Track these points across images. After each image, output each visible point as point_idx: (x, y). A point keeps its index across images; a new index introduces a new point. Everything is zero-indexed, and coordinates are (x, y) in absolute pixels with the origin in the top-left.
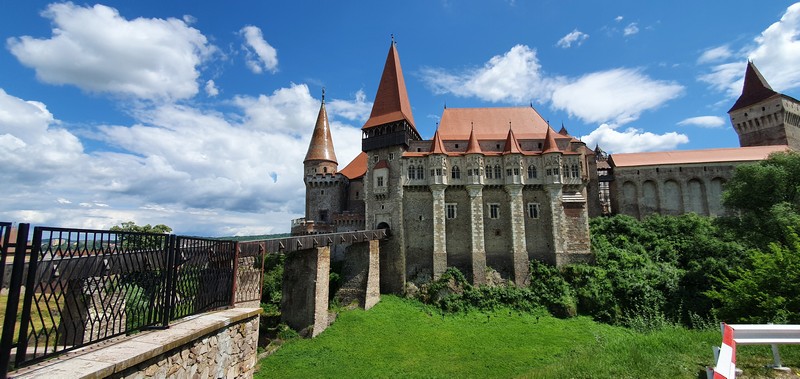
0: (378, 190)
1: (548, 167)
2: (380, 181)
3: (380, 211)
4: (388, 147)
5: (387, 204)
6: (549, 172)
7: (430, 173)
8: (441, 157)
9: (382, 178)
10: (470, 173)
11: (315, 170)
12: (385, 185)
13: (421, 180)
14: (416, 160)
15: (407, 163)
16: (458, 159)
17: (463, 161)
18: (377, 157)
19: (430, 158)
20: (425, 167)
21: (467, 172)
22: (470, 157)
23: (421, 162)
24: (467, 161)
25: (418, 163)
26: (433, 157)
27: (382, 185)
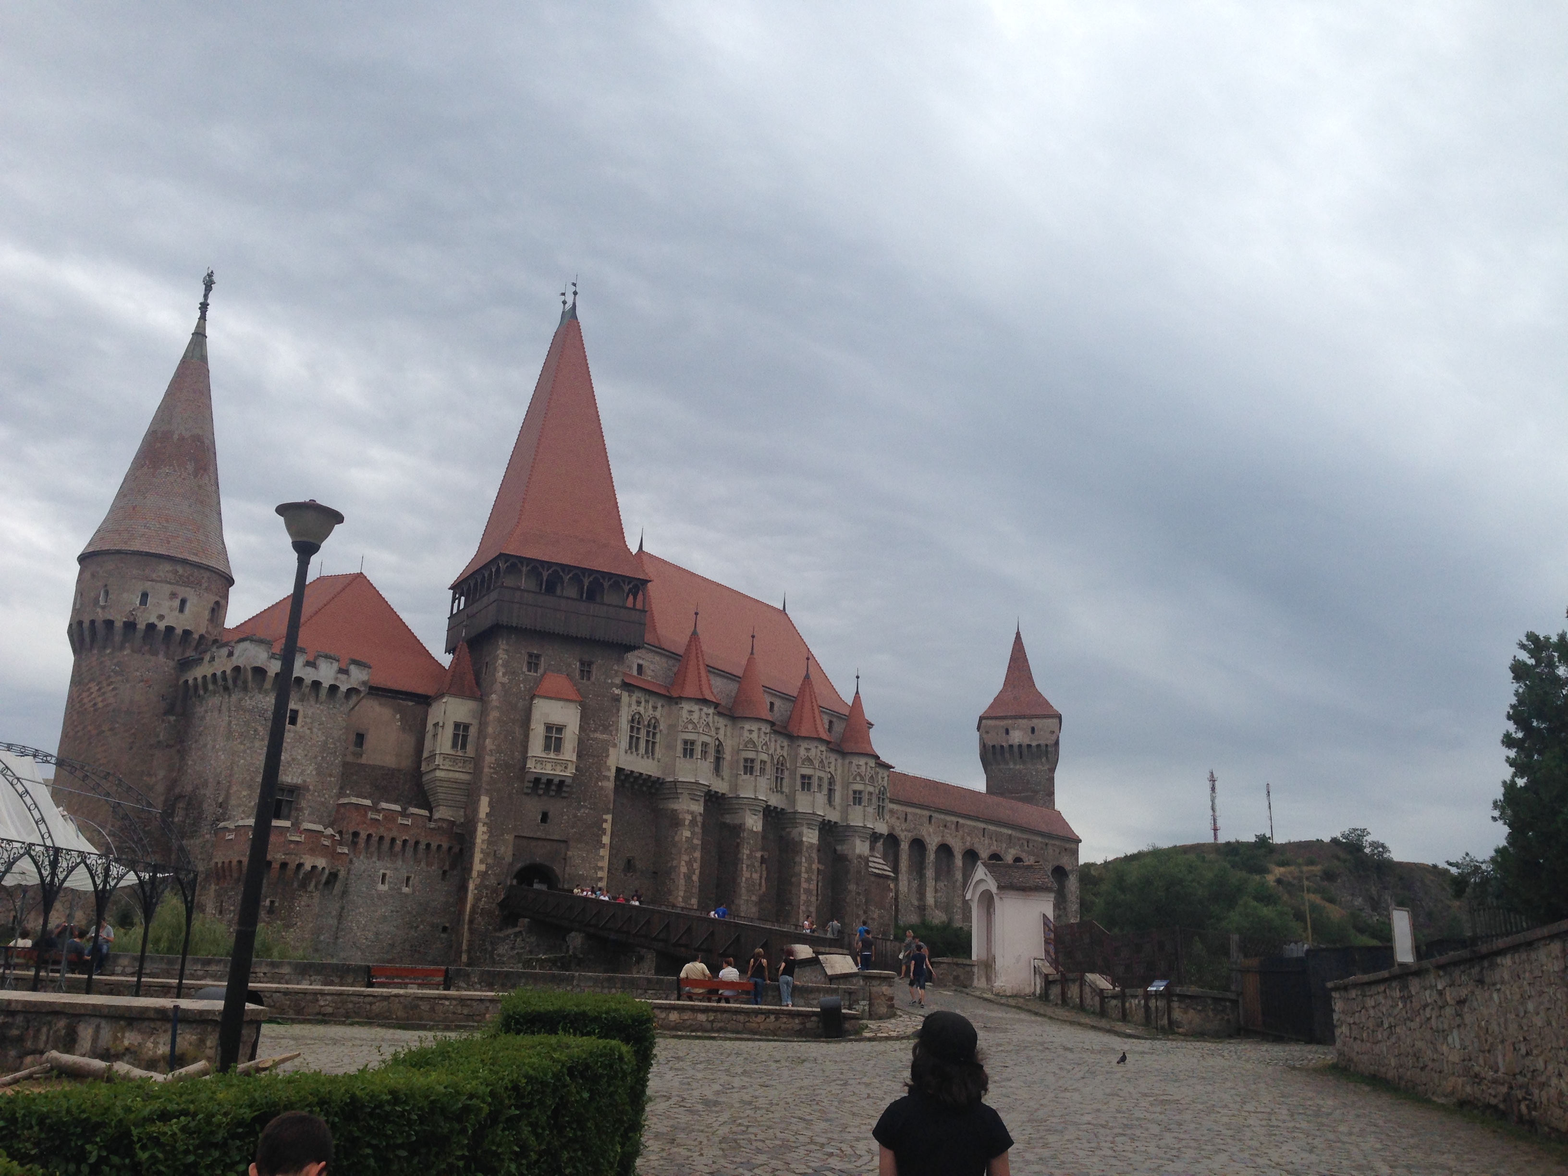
0: (543, 765)
1: (858, 787)
2: (551, 736)
3: (536, 827)
5: (562, 811)
6: (857, 797)
7: (680, 747)
8: (711, 711)
9: (560, 729)
10: (749, 767)
11: (183, 602)
12: (569, 753)
13: (650, 760)
14: (647, 701)
15: (630, 705)
16: (721, 722)
17: (729, 729)
18: (538, 657)
19: (686, 706)
20: (662, 726)
21: (742, 764)
22: (754, 726)
23: (655, 708)
24: (746, 734)
25: (651, 712)
26: (696, 708)
27: (558, 749)
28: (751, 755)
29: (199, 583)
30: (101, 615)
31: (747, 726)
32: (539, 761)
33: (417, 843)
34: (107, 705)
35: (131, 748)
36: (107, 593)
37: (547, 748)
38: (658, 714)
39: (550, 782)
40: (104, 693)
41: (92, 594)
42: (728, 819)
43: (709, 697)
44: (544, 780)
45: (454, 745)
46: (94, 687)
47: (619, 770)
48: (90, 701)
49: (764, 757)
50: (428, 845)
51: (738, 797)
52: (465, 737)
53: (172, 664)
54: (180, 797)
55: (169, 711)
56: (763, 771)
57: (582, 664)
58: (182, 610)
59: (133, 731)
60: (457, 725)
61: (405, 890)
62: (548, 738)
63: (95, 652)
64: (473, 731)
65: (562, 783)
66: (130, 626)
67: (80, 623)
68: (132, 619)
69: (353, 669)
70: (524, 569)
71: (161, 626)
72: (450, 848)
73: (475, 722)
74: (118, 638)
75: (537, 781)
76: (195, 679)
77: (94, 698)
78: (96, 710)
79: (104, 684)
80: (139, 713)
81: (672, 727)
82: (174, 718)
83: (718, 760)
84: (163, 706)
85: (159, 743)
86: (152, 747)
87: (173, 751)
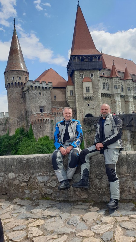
0: (87, 95)
2: (88, 89)
3: (87, 107)
4: (89, 70)
5: (92, 103)
7: (114, 87)
8: (119, 79)
9: (89, 88)
10: (129, 89)
11: (20, 78)
12: (91, 92)
13: (108, 91)
14: (105, 79)
15: (102, 81)
16: (122, 81)
17: (124, 82)
18: (82, 75)
19: (114, 79)
20: (109, 84)
21: (127, 89)
22: (129, 81)
23: (107, 80)
24: (127, 83)
25: (107, 81)
26: (116, 79)
27: (89, 92)
28: (129, 87)
29: (22, 74)
30: (8, 83)
31: (127, 81)
32: (86, 94)
34: (12, 98)
35: (17, 104)
36: (8, 79)
37: (87, 92)
38: (108, 82)
39: (88, 98)
42: (126, 100)
43: (118, 76)
44: (87, 98)
45: (71, 95)
46: (10, 95)
47: (102, 94)
49: (132, 86)
51: (127, 95)
52: (72, 93)
53: (21, 89)
54: (27, 111)
55: (22, 97)
56: (132, 89)
57: (91, 74)
58: (20, 79)
59: (17, 101)
60: (70, 91)
62: (87, 90)
63: (9, 89)
64: (73, 91)
65: (91, 98)
67: (6, 85)
68: (12, 82)
69: (49, 83)
70: (76, 58)
71: (17, 82)
73: (73, 90)
74: (11, 86)
75: (86, 98)
76: (24, 91)
80: (17, 98)
81: (112, 84)
83: (122, 88)
84: (21, 96)
85: (22, 103)
86: (21, 103)
87: (24, 104)
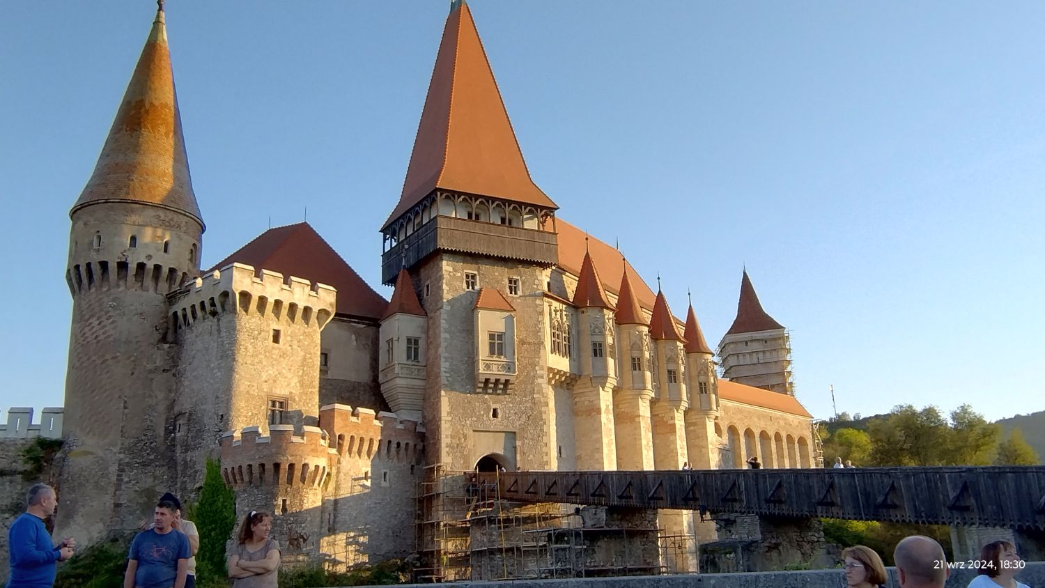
0: (490, 367)
2: (496, 342)
3: (488, 422)
4: (505, 260)
5: (508, 406)
7: (591, 348)
8: (611, 316)
9: (501, 337)
10: (637, 364)
11: (167, 244)
12: (510, 355)
15: (550, 314)
17: (617, 334)
18: (474, 277)
19: (591, 313)
20: (574, 332)
21: (631, 362)
23: (567, 316)
24: (631, 337)
26: (600, 314)
28: (637, 354)
29: (179, 226)
30: (95, 258)
32: (487, 364)
33: (390, 442)
34: (108, 337)
35: (133, 374)
36: (99, 237)
37: (492, 353)
39: (497, 381)
40: (105, 326)
41: (86, 240)
42: (623, 408)
43: (608, 304)
44: (493, 380)
45: (409, 357)
46: (94, 322)
47: (550, 370)
48: (92, 334)
50: (398, 444)
52: (416, 350)
53: (160, 297)
54: (180, 414)
55: (164, 339)
59: (132, 359)
60: (409, 340)
61: (384, 484)
62: (492, 345)
63: (93, 290)
64: (421, 344)
65: (507, 382)
66: (123, 266)
67: (77, 267)
68: (123, 260)
69: (321, 292)
71: (150, 265)
72: (415, 445)
73: (423, 336)
74: (113, 277)
75: (487, 381)
76: (184, 309)
77: (96, 331)
78: (98, 342)
79: (103, 319)
80: (137, 342)
82: (168, 345)
84: (157, 336)
85: (156, 368)
86: (151, 371)
87: (169, 374)
